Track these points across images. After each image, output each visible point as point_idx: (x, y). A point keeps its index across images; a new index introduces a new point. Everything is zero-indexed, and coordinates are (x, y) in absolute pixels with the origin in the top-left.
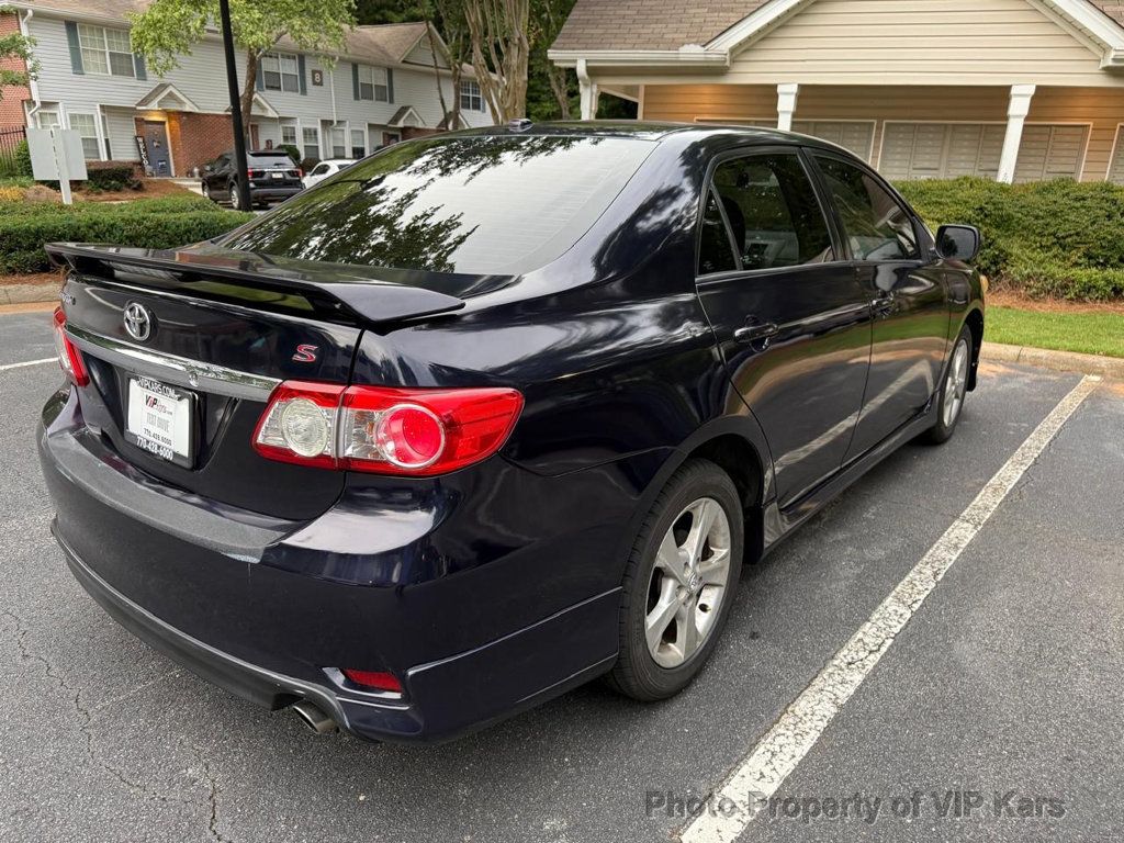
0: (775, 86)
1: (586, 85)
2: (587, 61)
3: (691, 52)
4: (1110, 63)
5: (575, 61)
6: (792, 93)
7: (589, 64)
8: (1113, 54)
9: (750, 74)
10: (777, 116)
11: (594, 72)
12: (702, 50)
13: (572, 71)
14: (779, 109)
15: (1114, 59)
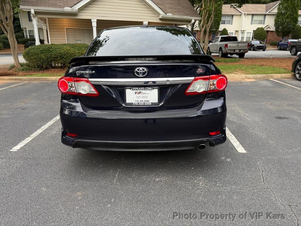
0: (91, 20)
1: (34, 17)
2: (34, 10)
3: (67, 9)
4: (161, 18)
5: (30, 9)
6: (95, 22)
7: (35, 11)
8: (161, 16)
9: (84, 16)
10: (93, 28)
11: (36, 13)
12: (71, 9)
13: (29, 13)
14: (93, 25)
15: (162, 17)
